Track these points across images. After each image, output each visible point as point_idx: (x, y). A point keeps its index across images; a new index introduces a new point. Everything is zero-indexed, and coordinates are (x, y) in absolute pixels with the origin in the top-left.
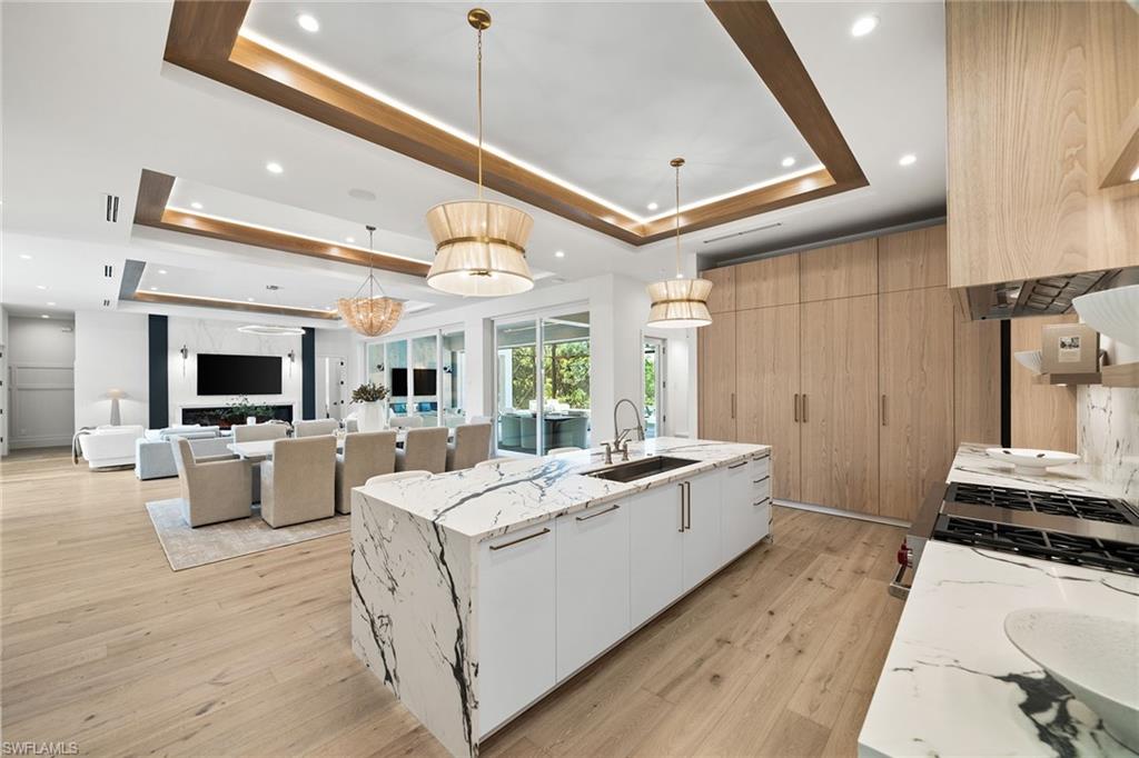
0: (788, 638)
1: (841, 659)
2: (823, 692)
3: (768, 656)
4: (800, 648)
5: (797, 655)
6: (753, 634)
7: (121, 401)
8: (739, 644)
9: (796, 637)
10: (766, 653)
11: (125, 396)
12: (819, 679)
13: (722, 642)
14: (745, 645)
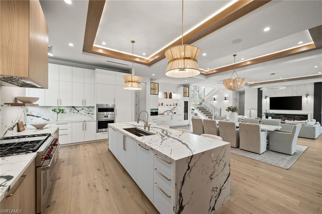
0: (95, 186)
1: (77, 191)
2: (77, 181)
3: (95, 179)
4: (90, 186)
5: (89, 184)
6: (104, 181)
7: (252, 110)
8: (103, 177)
9: (93, 188)
10: (96, 179)
11: (253, 109)
12: (80, 183)
13: (107, 175)
14: (102, 178)
